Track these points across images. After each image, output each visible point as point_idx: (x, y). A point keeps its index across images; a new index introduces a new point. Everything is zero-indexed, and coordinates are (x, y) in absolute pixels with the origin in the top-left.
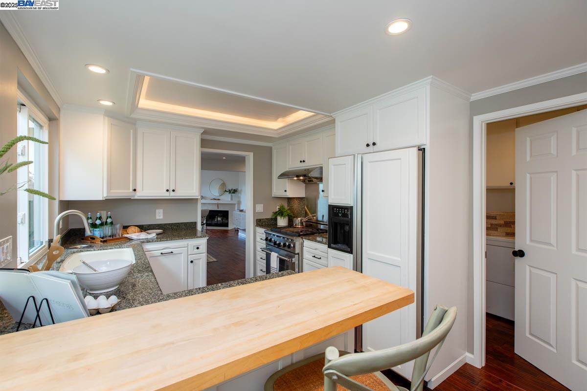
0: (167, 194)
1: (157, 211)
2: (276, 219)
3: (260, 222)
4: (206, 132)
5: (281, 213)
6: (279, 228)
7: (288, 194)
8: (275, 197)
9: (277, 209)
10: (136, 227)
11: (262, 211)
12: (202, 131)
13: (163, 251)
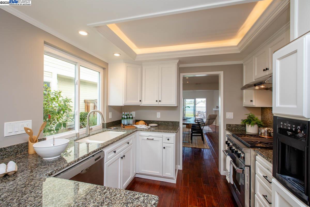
0: (157, 103)
1: (158, 113)
2: (245, 126)
3: (230, 127)
4: (181, 61)
5: (250, 121)
6: (247, 135)
7: (254, 104)
8: (245, 107)
9: (245, 117)
10: (143, 121)
11: (232, 118)
12: (177, 61)
13: (149, 138)
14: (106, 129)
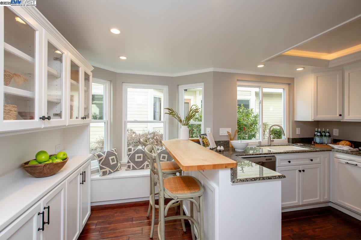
10: (348, 142)
14: (291, 144)
